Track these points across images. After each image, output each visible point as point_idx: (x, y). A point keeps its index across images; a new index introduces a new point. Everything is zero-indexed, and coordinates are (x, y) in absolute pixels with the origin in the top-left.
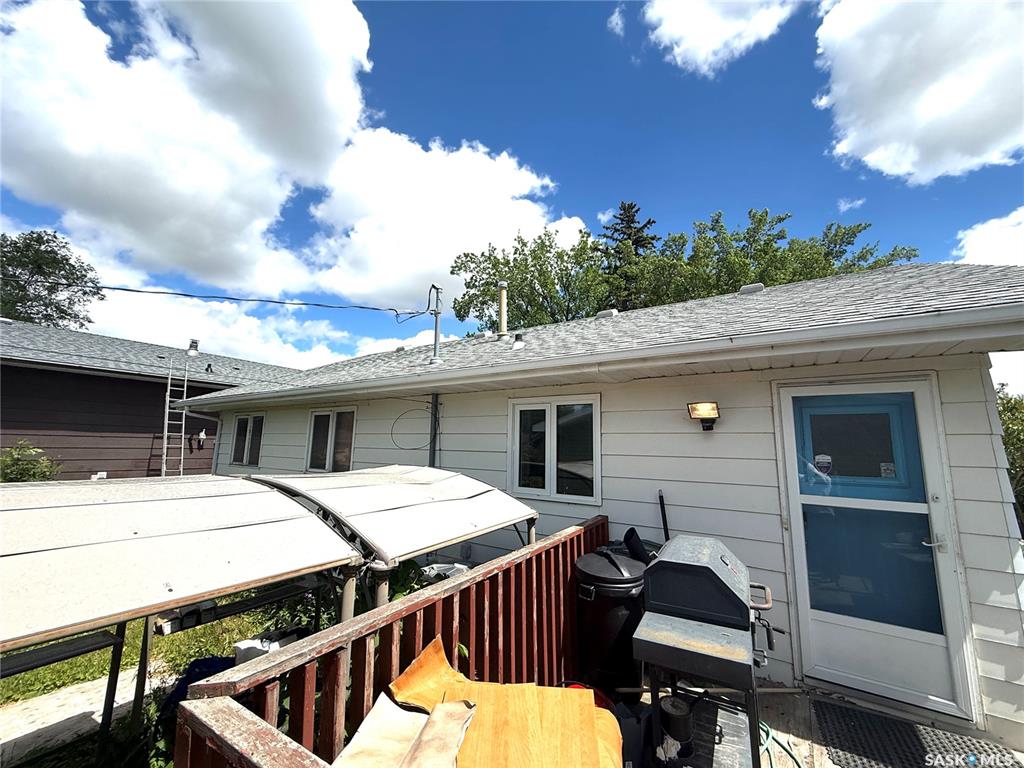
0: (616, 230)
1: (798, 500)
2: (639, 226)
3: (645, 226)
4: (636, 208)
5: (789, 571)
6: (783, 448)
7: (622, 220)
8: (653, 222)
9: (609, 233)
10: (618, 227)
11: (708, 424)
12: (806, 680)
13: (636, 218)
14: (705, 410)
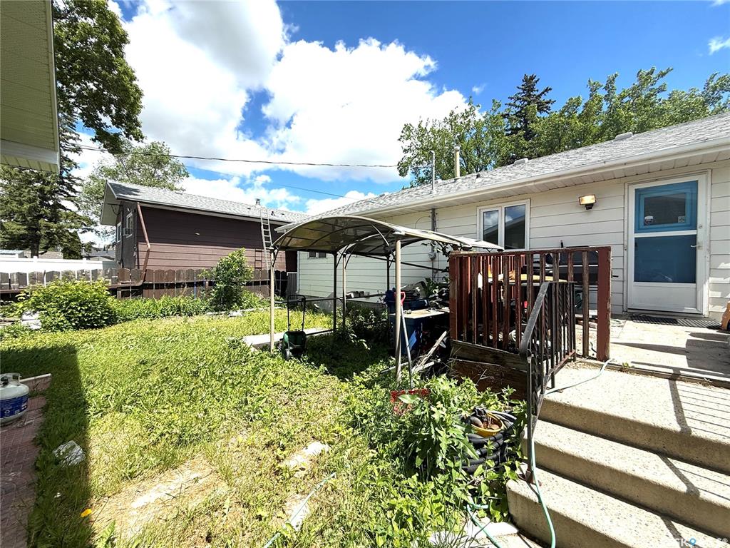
0: (518, 99)
1: (633, 236)
2: (537, 93)
3: (543, 93)
4: (536, 79)
5: (625, 267)
6: (628, 214)
7: (524, 90)
8: (550, 89)
9: (512, 102)
10: (520, 96)
11: (589, 206)
12: (629, 311)
13: (536, 87)
14: (589, 199)
